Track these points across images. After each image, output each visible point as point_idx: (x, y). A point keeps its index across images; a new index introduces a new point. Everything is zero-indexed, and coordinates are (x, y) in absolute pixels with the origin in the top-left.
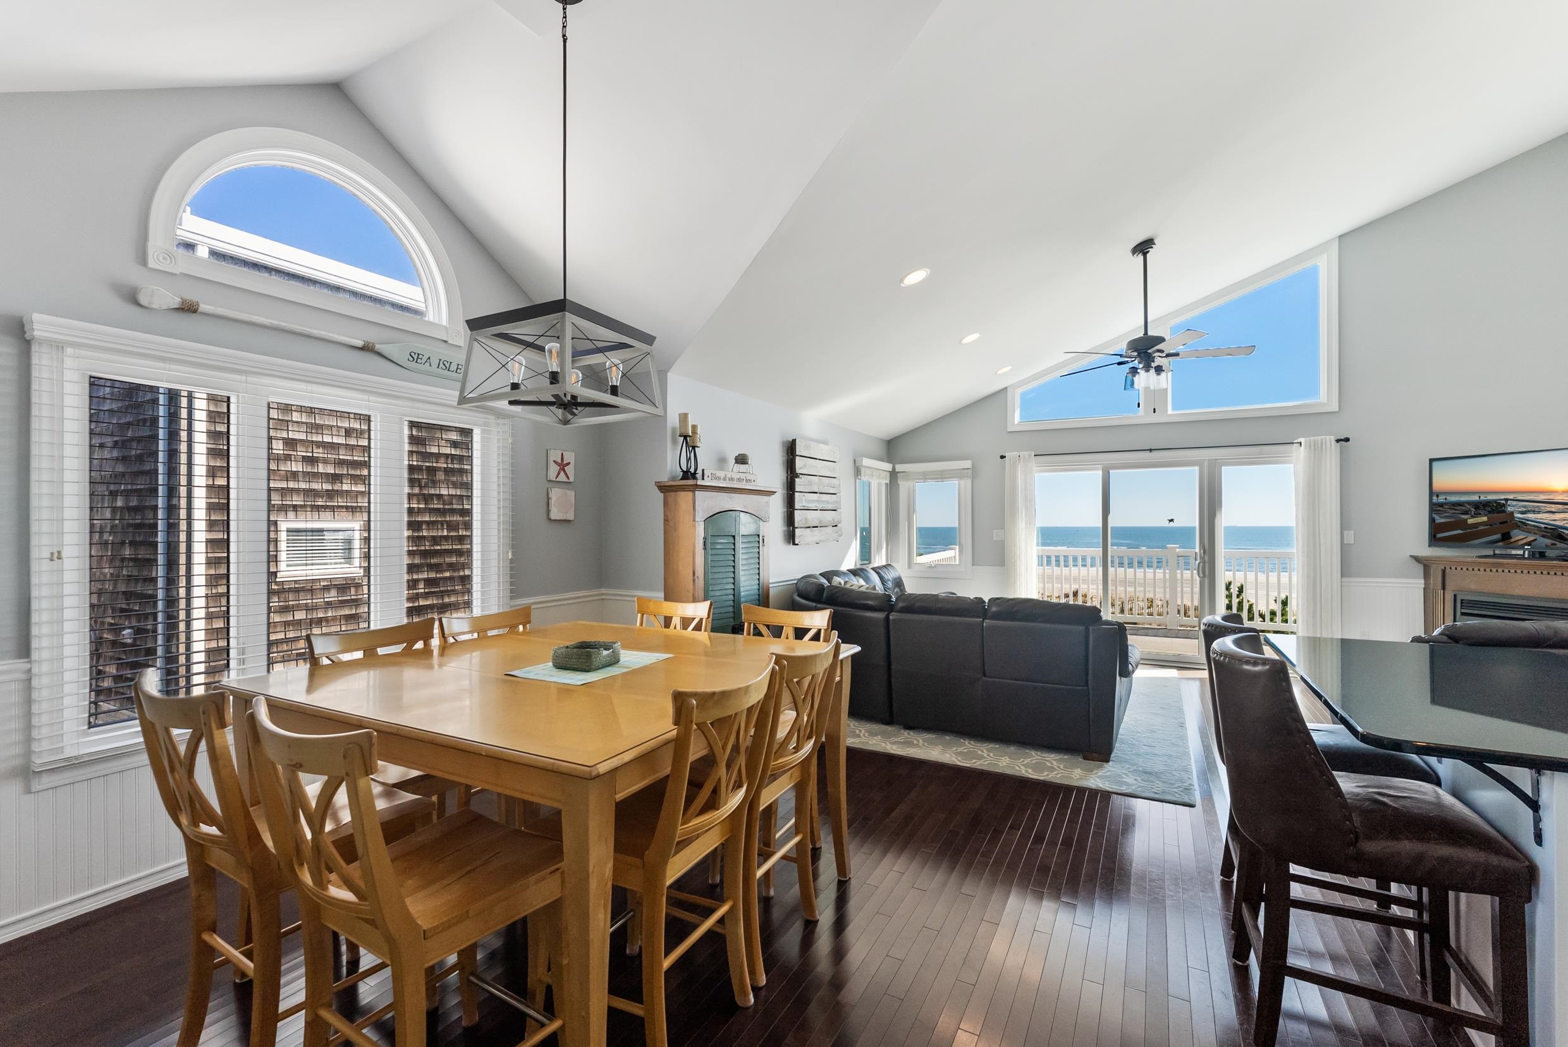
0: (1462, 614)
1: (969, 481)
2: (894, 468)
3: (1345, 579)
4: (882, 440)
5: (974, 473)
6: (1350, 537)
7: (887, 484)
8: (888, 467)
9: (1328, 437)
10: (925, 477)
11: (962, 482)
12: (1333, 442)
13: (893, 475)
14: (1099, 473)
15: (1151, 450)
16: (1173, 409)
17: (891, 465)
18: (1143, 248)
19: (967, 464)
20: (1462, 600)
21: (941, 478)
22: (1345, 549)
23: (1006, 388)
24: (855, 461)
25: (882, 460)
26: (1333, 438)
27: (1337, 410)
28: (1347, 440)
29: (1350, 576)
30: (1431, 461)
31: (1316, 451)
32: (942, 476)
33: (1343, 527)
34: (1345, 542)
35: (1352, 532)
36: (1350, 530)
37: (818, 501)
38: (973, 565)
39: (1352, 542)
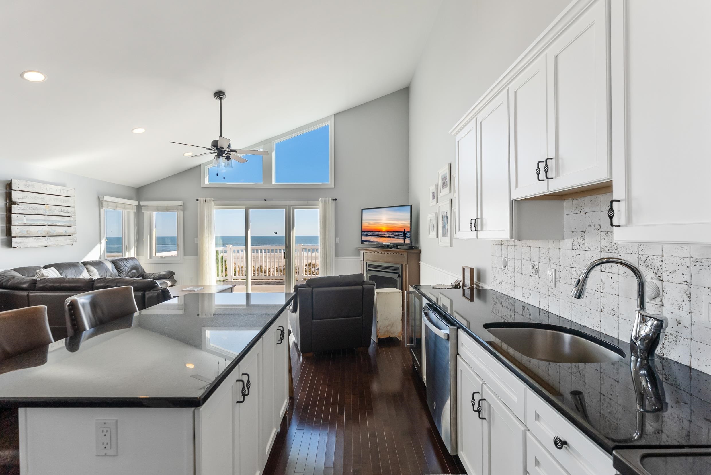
0: (368, 270)
1: (182, 213)
2: (139, 204)
3: (336, 258)
4: (132, 188)
5: (184, 208)
6: (338, 241)
7: (134, 212)
8: (136, 203)
9: (329, 198)
10: (158, 209)
11: (179, 212)
12: (331, 200)
13: (139, 208)
14: (244, 211)
15: (265, 200)
16: (276, 182)
17: (137, 202)
18: (219, 95)
19: (180, 203)
20: (368, 264)
21: (166, 210)
22: (336, 244)
23: (200, 165)
24: (99, 198)
25: (131, 199)
26: (331, 199)
27: (334, 187)
28: (336, 200)
29: (338, 256)
30: (362, 209)
31: (325, 203)
32: (167, 209)
33: (336, 236)
34: (336, 242)
35: (339, 238)
36: (338, 237)
37: (44, 220)
38: (184, 256)
39: (339, 242)
